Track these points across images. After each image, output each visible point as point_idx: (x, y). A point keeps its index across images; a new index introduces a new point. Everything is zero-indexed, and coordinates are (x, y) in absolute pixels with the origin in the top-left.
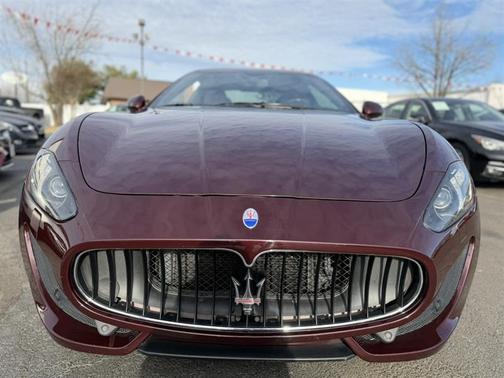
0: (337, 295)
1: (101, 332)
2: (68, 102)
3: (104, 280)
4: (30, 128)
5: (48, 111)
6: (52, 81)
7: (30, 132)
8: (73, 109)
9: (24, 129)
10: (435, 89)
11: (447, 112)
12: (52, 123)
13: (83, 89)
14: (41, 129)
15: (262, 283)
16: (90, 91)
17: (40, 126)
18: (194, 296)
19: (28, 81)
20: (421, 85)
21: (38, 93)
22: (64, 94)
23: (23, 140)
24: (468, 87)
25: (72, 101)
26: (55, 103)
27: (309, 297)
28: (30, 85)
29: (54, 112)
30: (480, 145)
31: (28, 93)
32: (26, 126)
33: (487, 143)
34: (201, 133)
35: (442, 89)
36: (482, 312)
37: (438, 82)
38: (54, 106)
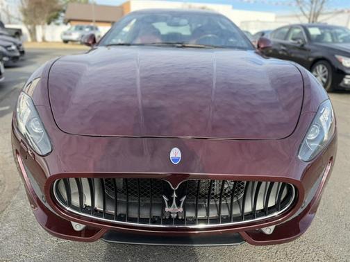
0: (235, 200)
1: (75, 229)
2: (39, 24)
3: (75, 193)
4: (14, 47)
5: (25, 30)
6: (26, 7)
7: (13, 50)
8: (43, 28)
9: (9, 49)
10: (311, 12)
11: (319, 36)
12: (29, 39)
13: (49, 13)
14: (21, 47)
15: (183, 199)
16: (55, 13)
17: (20, 45)
18: (137, 201)
19: (7, 6)
20: (301, 8)
21: (16, 16)
22: (35, 17)
23: (9, 57)
24: (336, 10)
25: (42, 23)
26: (30, 24)
27: (215, 201)
28: (9, 9)
29: (30, 31)
30: (341, 63)
31: (9, 16)
32: (10, 46)
33: (346, 61)
34: (138, 71)
35: (316, 11)
36: (331, 197)
37: (314, 6)
38: (29, 27)
